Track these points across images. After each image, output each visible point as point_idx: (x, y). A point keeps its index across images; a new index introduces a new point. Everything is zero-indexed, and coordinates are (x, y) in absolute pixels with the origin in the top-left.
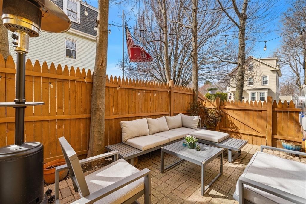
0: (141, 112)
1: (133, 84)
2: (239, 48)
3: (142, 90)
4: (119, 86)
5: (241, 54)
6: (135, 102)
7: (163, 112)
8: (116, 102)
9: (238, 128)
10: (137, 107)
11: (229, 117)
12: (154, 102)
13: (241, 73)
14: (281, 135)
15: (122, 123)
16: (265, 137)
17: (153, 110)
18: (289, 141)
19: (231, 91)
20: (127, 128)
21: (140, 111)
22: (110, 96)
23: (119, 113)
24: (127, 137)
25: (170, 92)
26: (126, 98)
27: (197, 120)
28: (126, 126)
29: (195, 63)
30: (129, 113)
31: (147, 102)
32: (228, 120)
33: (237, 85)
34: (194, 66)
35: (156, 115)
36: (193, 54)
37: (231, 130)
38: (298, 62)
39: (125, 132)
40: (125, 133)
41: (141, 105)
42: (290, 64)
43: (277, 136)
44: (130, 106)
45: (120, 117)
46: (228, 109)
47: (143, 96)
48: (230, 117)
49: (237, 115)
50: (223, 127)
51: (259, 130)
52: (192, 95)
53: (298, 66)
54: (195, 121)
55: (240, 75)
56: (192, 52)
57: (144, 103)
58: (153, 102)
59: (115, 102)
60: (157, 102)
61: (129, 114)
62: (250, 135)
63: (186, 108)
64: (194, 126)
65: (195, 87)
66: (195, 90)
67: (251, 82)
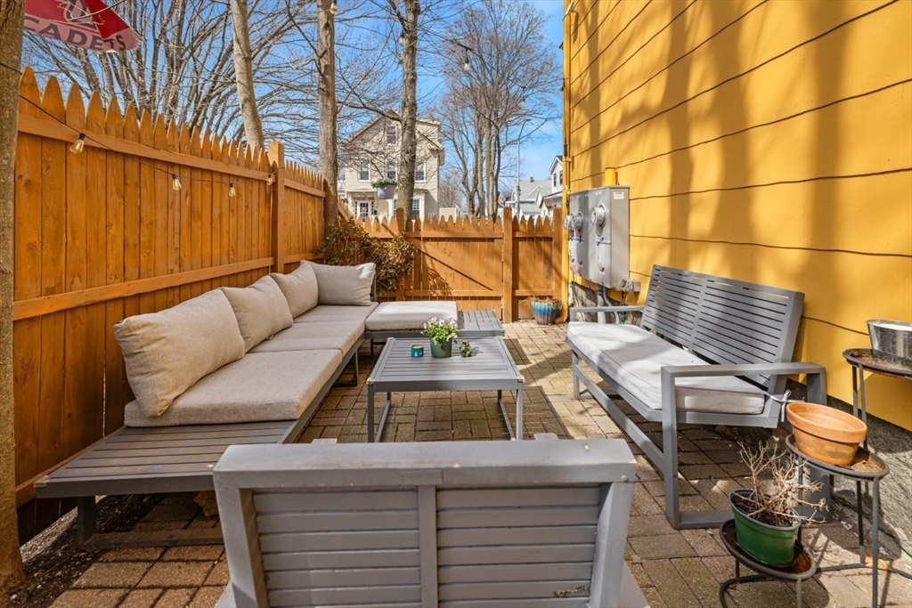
0: (177, 268)
1: (143, 136)
2: (405, 82)
3: (180, 165)
4: (82, 136)
5: (409, 97)
6: (153, 223)
7: (250, 259)
8: (57, 219)
9: (450, 285)
10: (160, 243)
11: (428, 261)
12: (225, 221)
13: (410, 148)
14: (527, 287)
15: (138, 328)
16: (498, 298)
17: (221, 254)
18: (542, 298)
19: (348, 193)
20: (167, 348)
21: (172, 265)
22: (22, 183)
23: (77, 280)
24: (176, 387)
25: (275, 184)
26: (110, 199)
27: (370, 276)
28: (159, 339)
29: (328, 95)
30: (127, 275)
31: (199, 223)
32: (426, 268)
33: (402, 177)
34: (327, 106)
35: (229, 275)
36: (323, 65)
37: (435, 292)
38: (464, 138)
39: (161, 365)
40: (159, 375)
41: (177, 236)
42: (454, 140)
43: (521, 292)
44: (131, 241)
45: (81, 301)
46: (426, 239)
47: (183, 197)
48: (432, 262)
49: (446, 253)
50: (415, 289)
51: (491, 282)
52: (321, 197)
53: (464, 148)
54: (364, 279)
55: (408, 152)
56: (321, 57)
57: (190, 225)
58: (220, 222)
59: (50, 224)
60: (233, 221)
61: (125, 279)
62: (473, 298)
63: (309, 244)
64: (363, 295)
65: (330, 172)
66: (329, 183)
67: (391, 172)
